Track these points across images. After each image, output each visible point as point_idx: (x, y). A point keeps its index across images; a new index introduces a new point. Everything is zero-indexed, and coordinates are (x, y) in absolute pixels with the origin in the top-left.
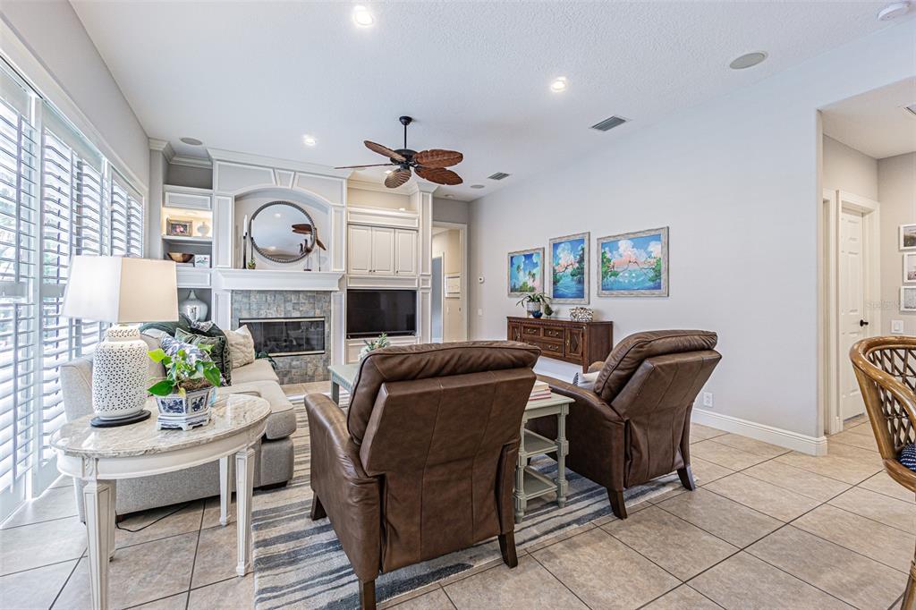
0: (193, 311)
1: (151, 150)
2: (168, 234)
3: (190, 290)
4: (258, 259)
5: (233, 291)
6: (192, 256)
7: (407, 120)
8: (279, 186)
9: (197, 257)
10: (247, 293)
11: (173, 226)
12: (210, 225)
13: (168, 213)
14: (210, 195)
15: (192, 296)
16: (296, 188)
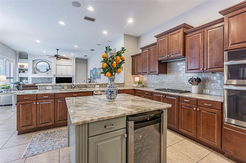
0: (25, 81)
1: (16, 53)
2: (20, 68)
3: (25, 77)
4: (37, 72)
5: (32, 78)
6: (24, 71)
7: (58, 50)
8: (41, 58)
9: (25, 72)
10: (35, 78)
11: (21, 66)
12: (28, 65)
13: (20, 64)
14: (28, 60)
15: (25, 78)
16: (45, 59)
